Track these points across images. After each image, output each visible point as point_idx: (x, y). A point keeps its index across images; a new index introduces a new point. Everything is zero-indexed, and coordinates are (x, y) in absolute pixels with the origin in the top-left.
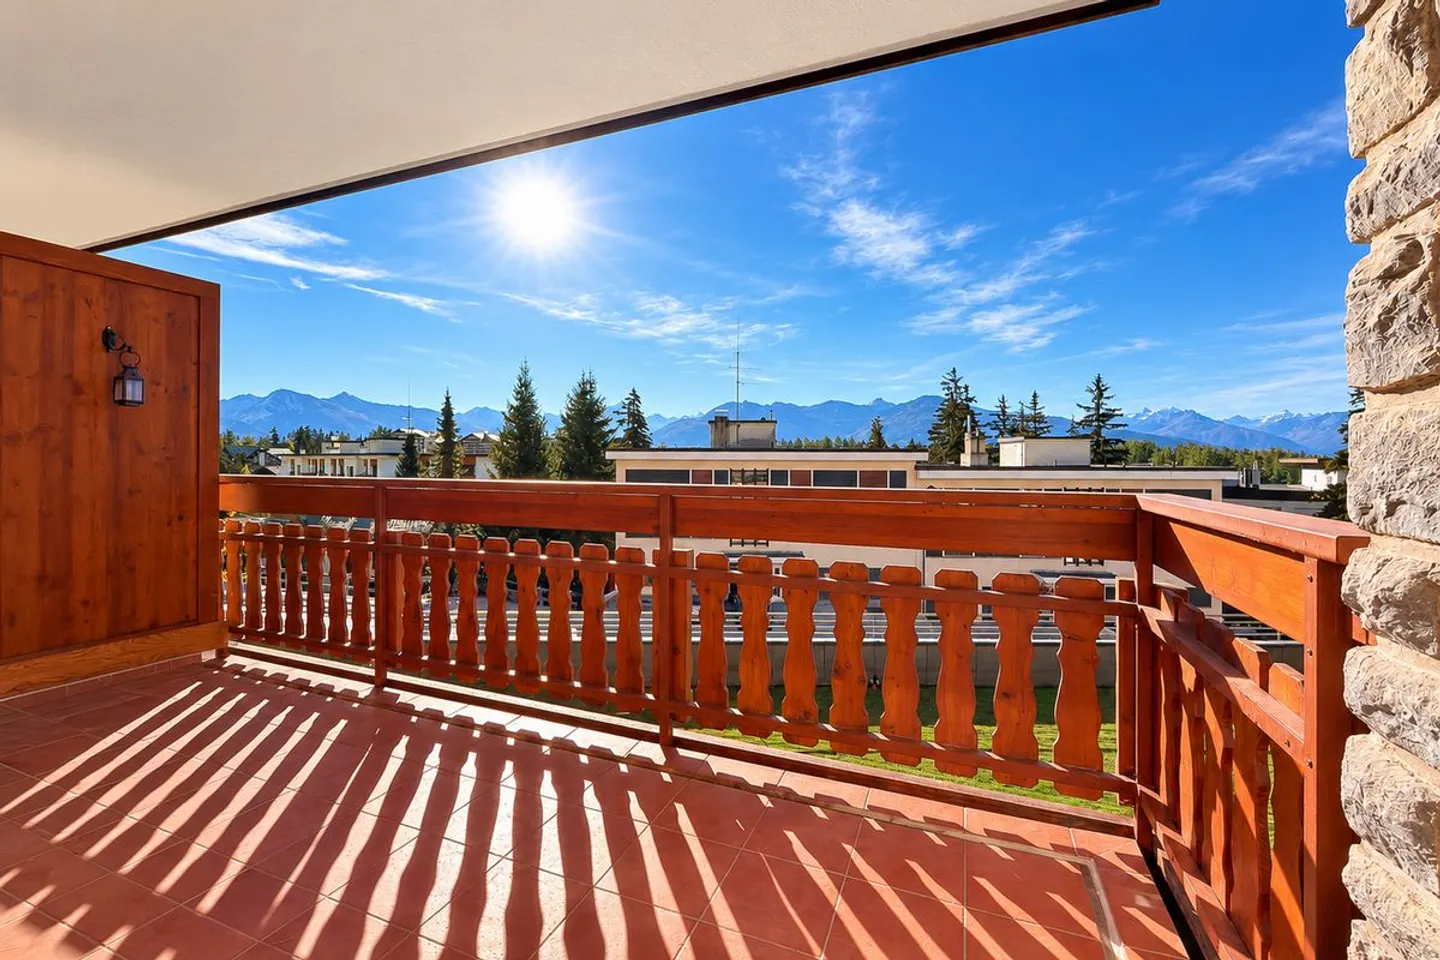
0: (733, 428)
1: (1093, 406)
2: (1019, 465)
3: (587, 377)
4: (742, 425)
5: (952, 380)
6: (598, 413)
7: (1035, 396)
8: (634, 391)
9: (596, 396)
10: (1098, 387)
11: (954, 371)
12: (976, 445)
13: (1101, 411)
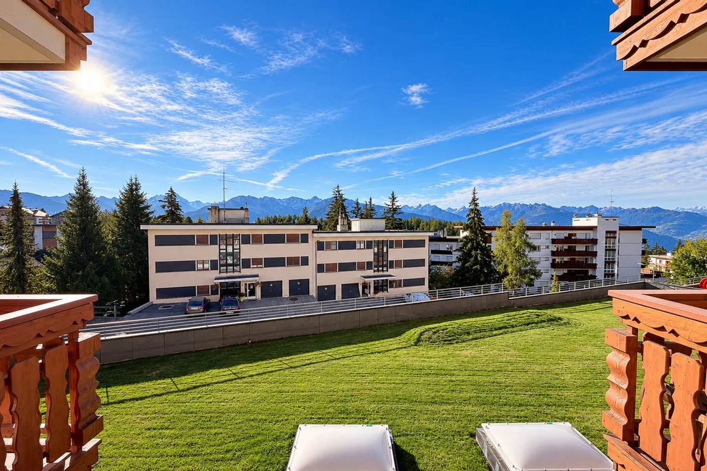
0: (222, 212)
1: (391, 204)
2: (358, 231)
3: (134, 181)
4: (227, 211)
5: (337, 191)
6: (142, 202)
7: (371, 199)
8: (171, 189)
9: (140, 192)
10: (393, 197)
11: (338, 187)
12: (343, 221)
13: (394, 207)
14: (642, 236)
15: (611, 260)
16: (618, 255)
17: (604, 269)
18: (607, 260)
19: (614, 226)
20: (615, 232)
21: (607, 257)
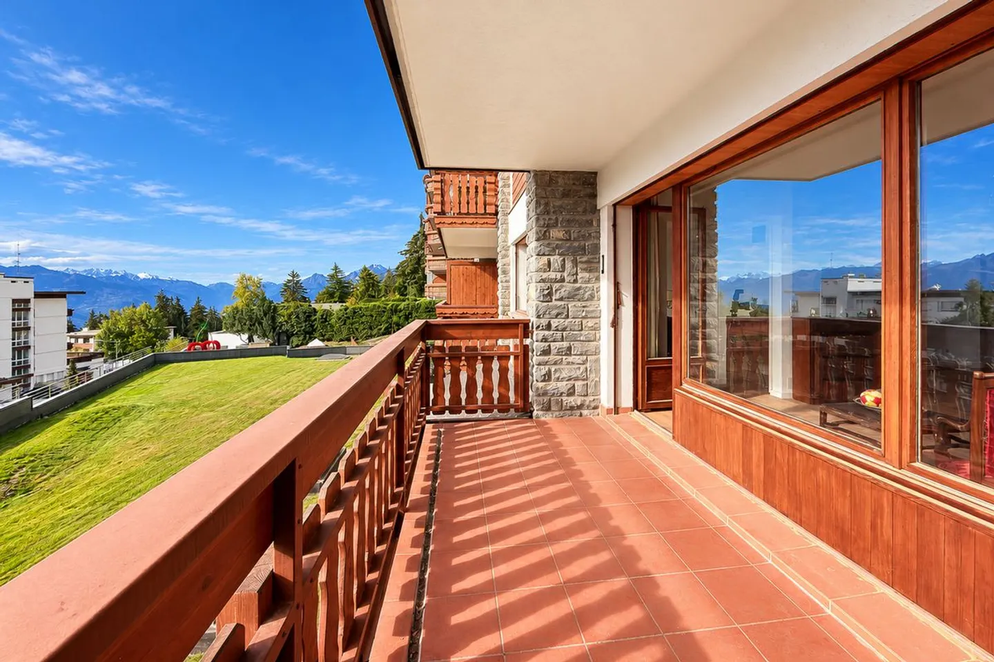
14: (66, 305)
15: (23, 345)
16: (34, 335)
17: (11, 361)
18: (16, 346)
19: (25, 290)
20: (28, 301)
21: (16, 341)
